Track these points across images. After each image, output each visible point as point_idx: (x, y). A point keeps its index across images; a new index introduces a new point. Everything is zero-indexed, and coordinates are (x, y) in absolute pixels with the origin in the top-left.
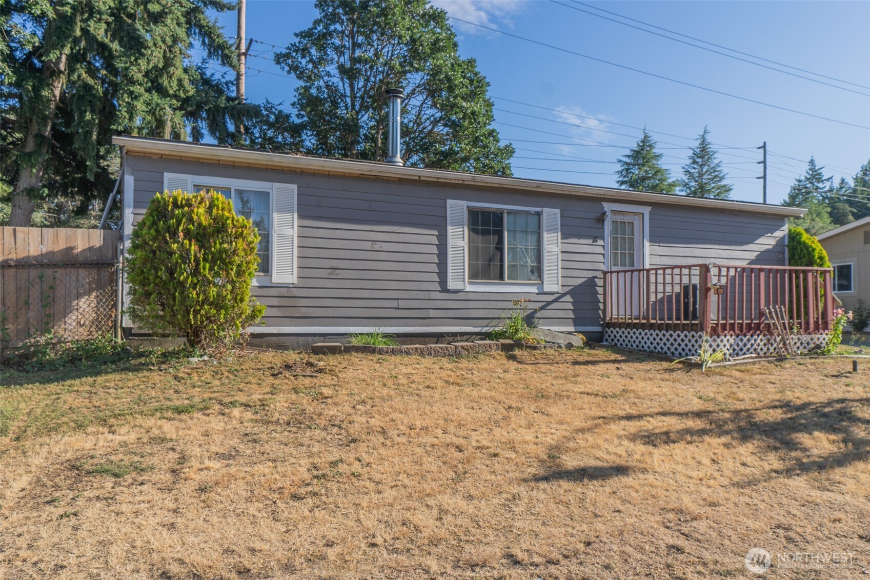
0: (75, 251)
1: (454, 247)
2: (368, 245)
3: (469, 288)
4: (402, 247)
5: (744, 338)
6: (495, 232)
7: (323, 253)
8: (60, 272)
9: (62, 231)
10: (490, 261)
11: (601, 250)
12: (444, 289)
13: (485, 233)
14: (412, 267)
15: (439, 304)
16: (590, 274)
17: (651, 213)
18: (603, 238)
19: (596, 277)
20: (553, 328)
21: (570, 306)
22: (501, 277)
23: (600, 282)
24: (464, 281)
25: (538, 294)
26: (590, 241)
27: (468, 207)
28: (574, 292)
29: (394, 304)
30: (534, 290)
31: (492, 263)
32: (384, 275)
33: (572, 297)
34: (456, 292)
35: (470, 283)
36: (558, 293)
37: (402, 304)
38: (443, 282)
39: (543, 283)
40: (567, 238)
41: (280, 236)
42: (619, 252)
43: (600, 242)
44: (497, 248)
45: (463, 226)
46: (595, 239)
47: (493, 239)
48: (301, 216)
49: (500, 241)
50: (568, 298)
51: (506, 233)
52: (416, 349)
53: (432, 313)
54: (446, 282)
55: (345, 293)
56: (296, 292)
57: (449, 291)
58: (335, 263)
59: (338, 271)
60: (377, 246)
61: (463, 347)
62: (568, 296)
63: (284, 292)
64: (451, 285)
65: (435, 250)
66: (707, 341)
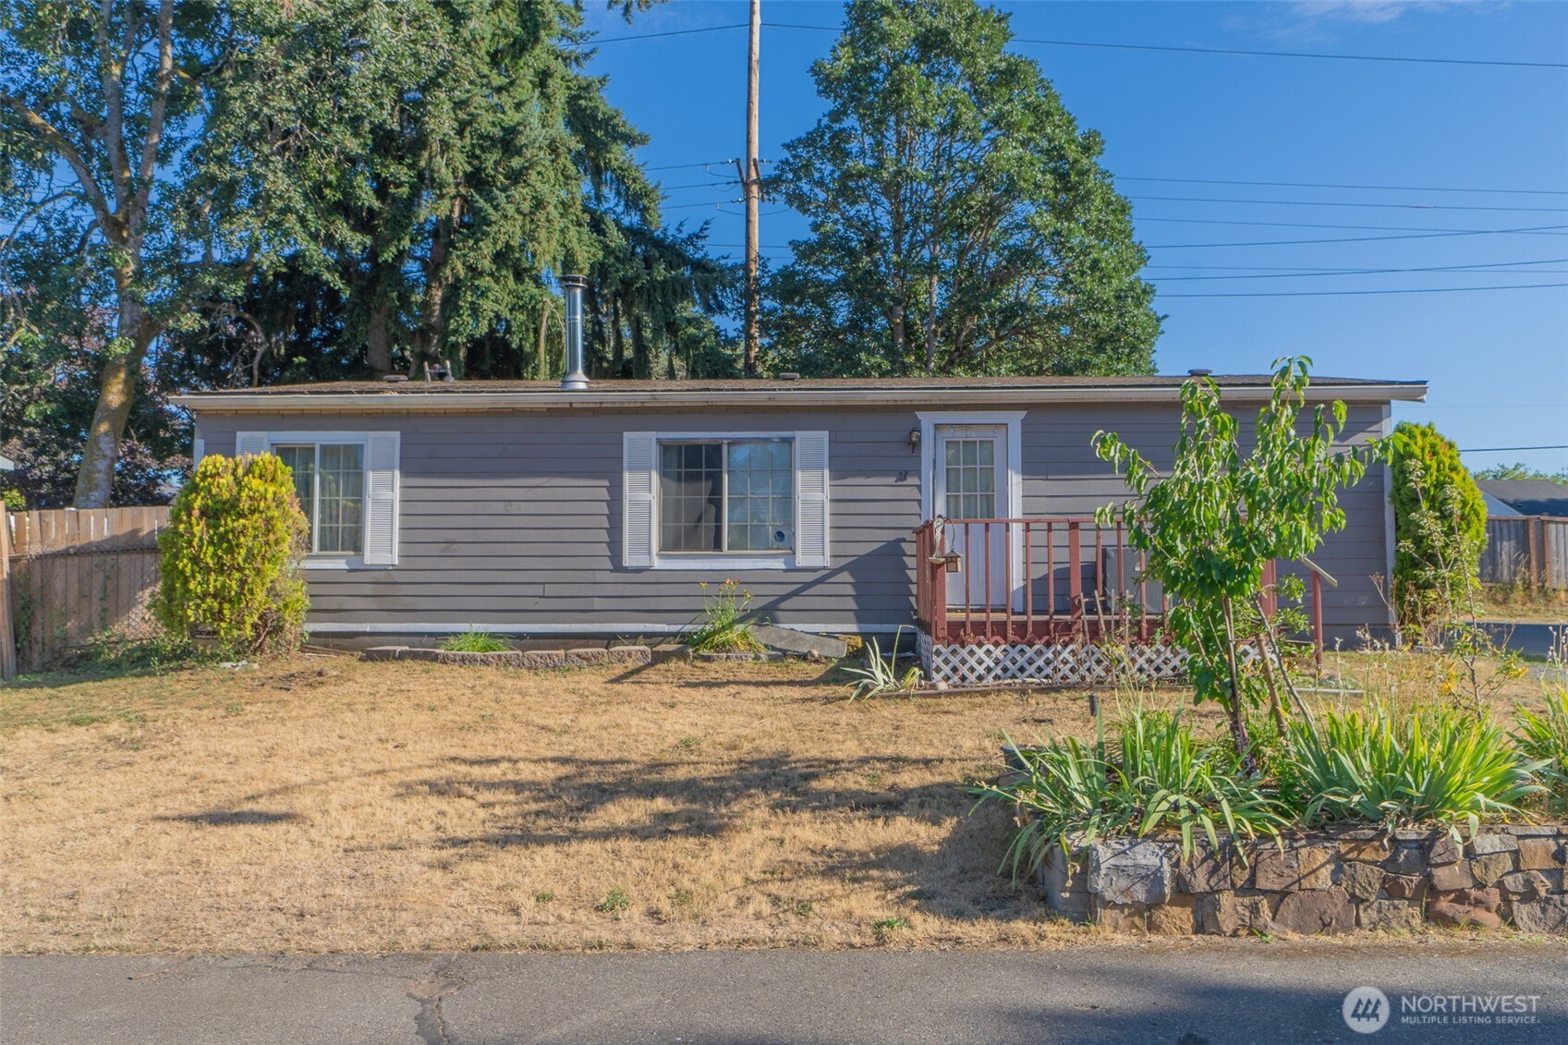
0: (141, 534)
1: (633, 503)
2: (500, 508)
3: (658, 563)
4: (551, 508)
5: (1027, 649)
6: (709, 475)
7: (435, 522)
8: (124, 559)
9: (128, 511)
10: (699, 520)
11: (915, 494)
12: (618, 567)
13: (692, 478)
14: (566, 535)
15: (609, 590)
16: (891, 536)
17: (1024, 423)
18: (918, 473)
19: (904, 540)
20: (799, 627)
21: (850, 590)
22: (717, 545)
23: (910, 548)
24: (650, 554)
25: (785, 571)
26: (892, 480)
27: (659, 441)
28: (858, 567)
29: (538, 590)
30: (779, 564)
31: (703, 524)
32: (523, 549)
33: (853, 575)
34: (639, 570)
35: (661, 557)
36: (824, 568)
37: (550, 590)
38: (616, 556)
39: (794, 553)
40: (845, 478)
41: (376, 502)
42: (961, 494)
43: (914, 480)
44: (710, 501)
45: (649, 469)
46: (902, 476)
47: (705, 486)
48: (406, 473)
49: (717, 490)
50: (846, 576)
51: (726, 477)
52: (499, 656)
53: (598, 604)
54: (620, 556)
55: (465, 577)
56: (397, 577)
57: (626, 570)
58: (451, 535)
59: (455, 546)
60: (513, 508)
61: (578, 656)
62: (845, 573)
63: (381, 576)
64: (628, 560)
65: (604, 508)
66: (938, 653)
